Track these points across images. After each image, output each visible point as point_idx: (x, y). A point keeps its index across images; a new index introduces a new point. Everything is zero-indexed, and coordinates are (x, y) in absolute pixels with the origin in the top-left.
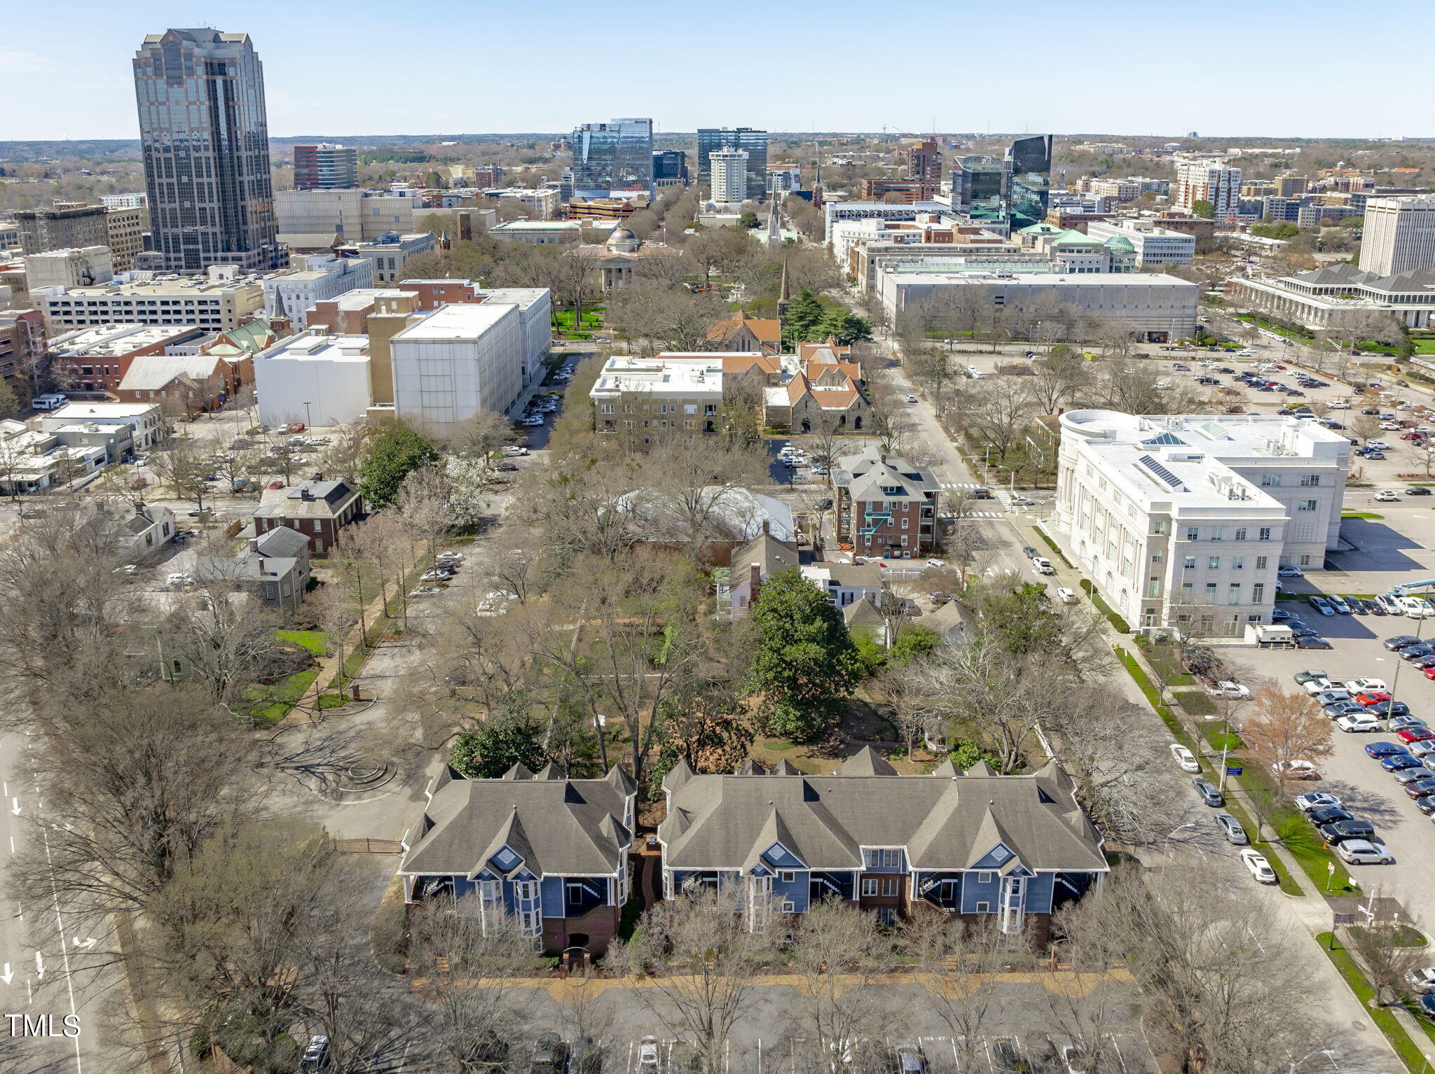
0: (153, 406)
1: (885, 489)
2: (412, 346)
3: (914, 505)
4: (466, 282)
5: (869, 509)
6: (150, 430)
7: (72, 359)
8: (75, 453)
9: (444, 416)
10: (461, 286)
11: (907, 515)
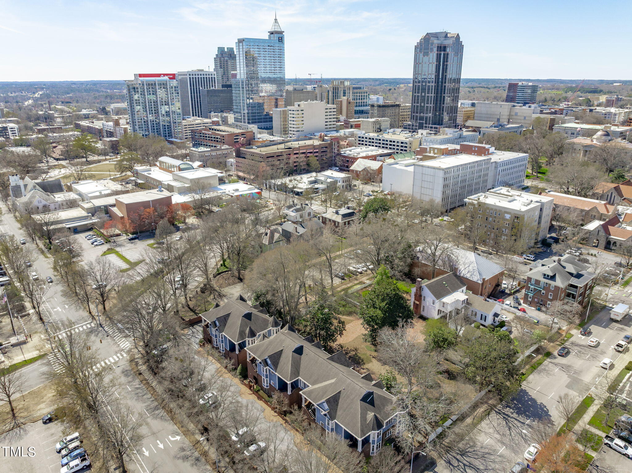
0: (347, 175)
1: (545, 275)
2: (421, 168)
3: (557, 288)
4: (487, 146)
5: (533, 282)
6: (344, 184)
7: (344, 157)
8: (316, 186)
9: (427, 199)
10: (484, 148)
11: (553, 292)
